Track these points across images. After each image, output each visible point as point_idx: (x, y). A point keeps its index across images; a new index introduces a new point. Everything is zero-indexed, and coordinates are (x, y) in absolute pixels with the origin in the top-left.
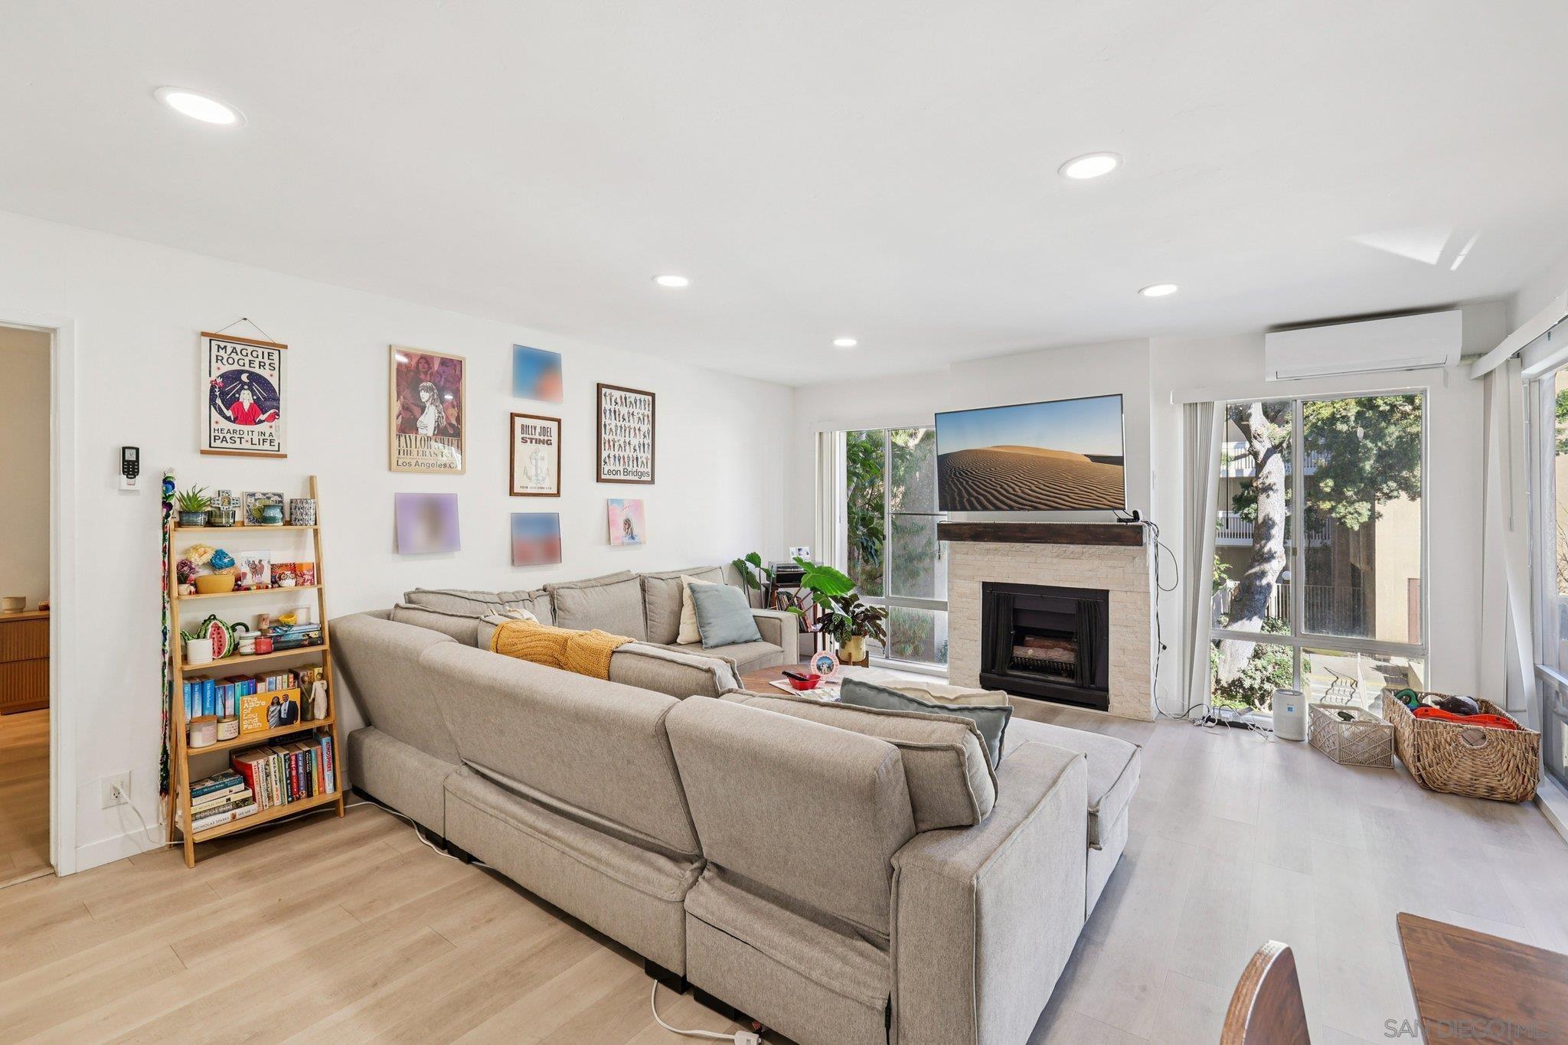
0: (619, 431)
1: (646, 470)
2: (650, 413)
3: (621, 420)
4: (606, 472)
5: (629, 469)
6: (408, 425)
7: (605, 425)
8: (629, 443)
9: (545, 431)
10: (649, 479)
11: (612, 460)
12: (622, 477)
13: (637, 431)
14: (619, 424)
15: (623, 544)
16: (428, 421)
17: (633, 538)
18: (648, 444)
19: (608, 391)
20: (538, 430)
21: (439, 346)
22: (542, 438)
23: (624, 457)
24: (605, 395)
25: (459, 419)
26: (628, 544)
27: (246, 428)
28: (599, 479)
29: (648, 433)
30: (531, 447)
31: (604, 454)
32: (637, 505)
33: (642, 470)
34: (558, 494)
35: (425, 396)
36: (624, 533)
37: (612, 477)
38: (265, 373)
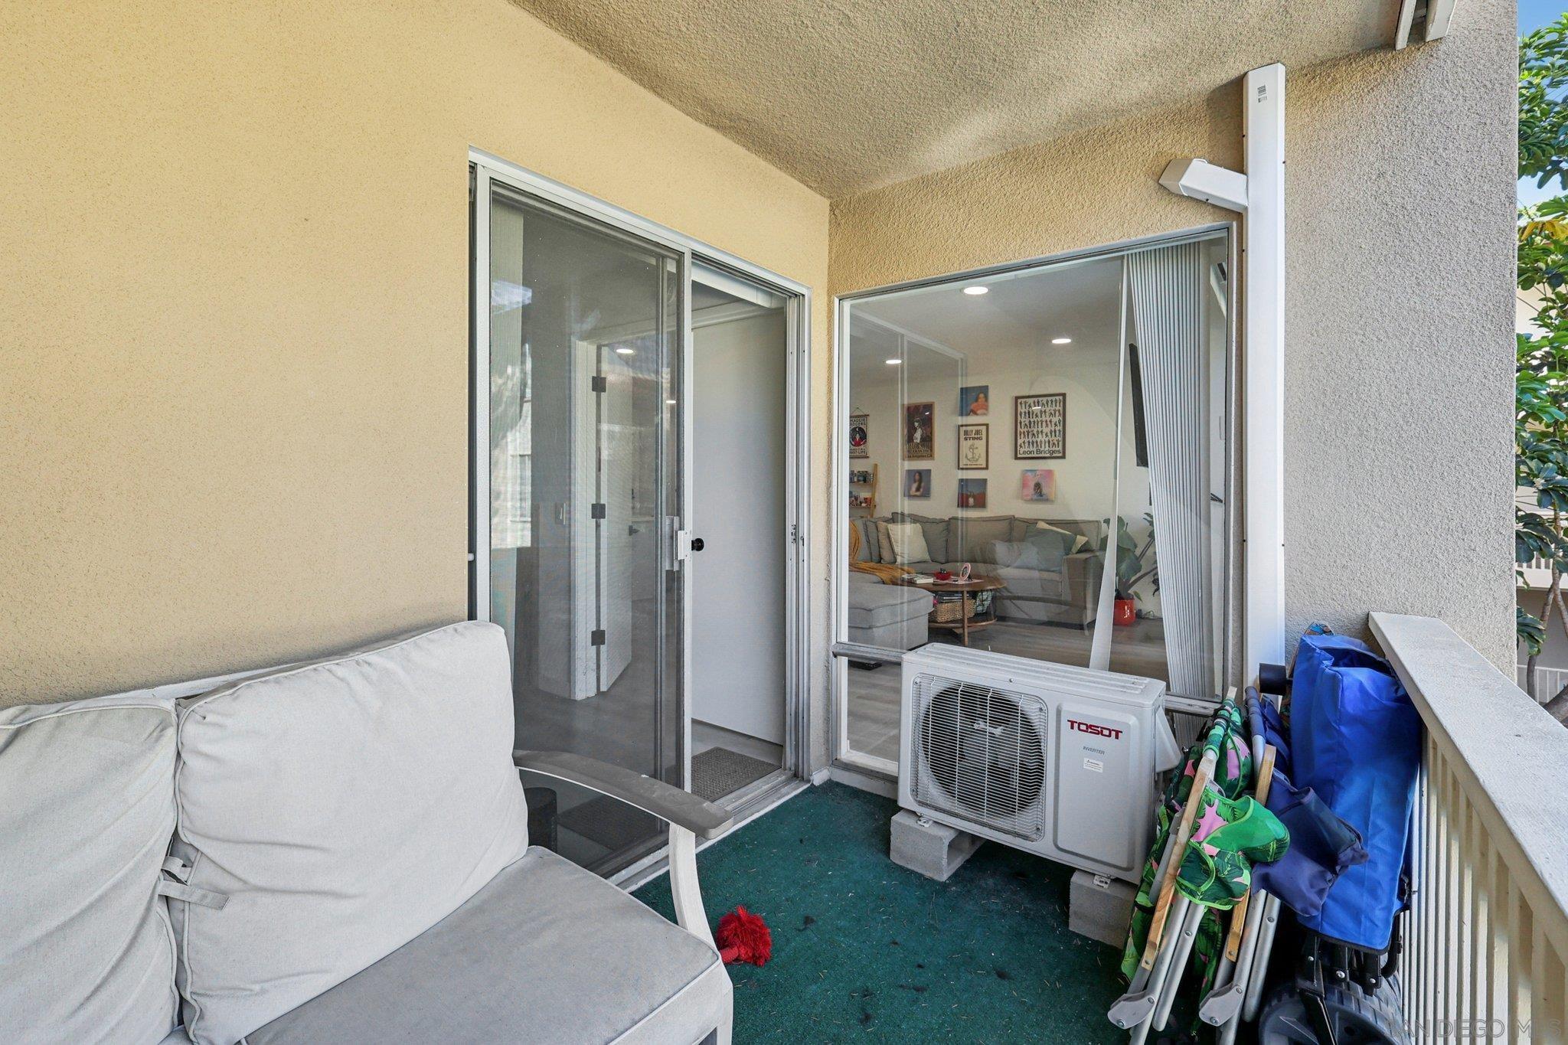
0: (1032, 425)
1: (1057, 449)
2: (1061, 409)
3: (1034, 417)
4: (1021, 452)
5: (1042, 449)
6: (910, 439)
7: (1021, 423)
8: (1042, 432)
9: (978, 432)
10: (1060, 455)
11: (1027, 444)
12: (1035, 455)
13: (1049, 423)
14: (1032, 420)
15: (1032, 500)
16: (918, 435)
17: (1041, 495)
18: (1059, 431)
19: (1023, 400)
20: (974, 432)
21: (921, 399)
22: (976, 436)
23: (1037, 442)
24: (1021, 403)
25: (931, 433)
26: (1036, 500)
27: (857, 448)
28: (1016, 458)
29: (1059, 423)
30: (970, 442)
31: (1020, 441)
32: (1049, 473)
33: (1054, 449)
34: (987, 468)
35: (916, 424)
36: (1033, 493)
37: (1027, 456)
38: (862, 427)
